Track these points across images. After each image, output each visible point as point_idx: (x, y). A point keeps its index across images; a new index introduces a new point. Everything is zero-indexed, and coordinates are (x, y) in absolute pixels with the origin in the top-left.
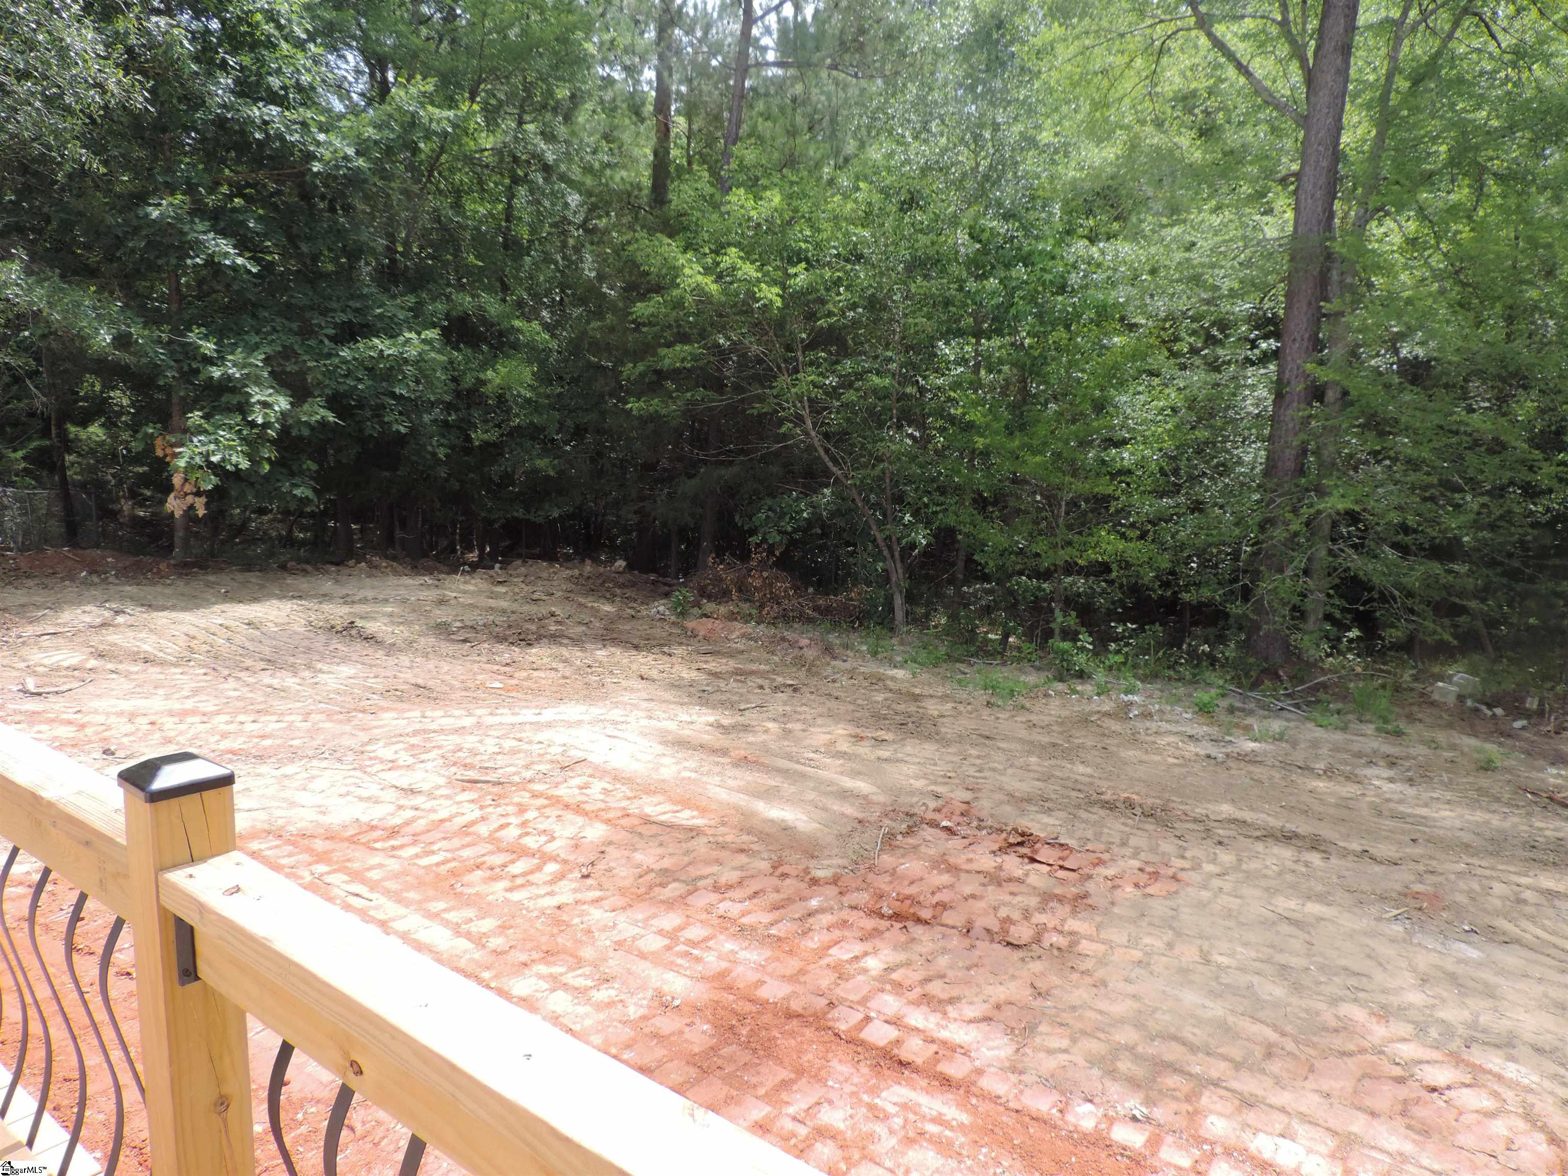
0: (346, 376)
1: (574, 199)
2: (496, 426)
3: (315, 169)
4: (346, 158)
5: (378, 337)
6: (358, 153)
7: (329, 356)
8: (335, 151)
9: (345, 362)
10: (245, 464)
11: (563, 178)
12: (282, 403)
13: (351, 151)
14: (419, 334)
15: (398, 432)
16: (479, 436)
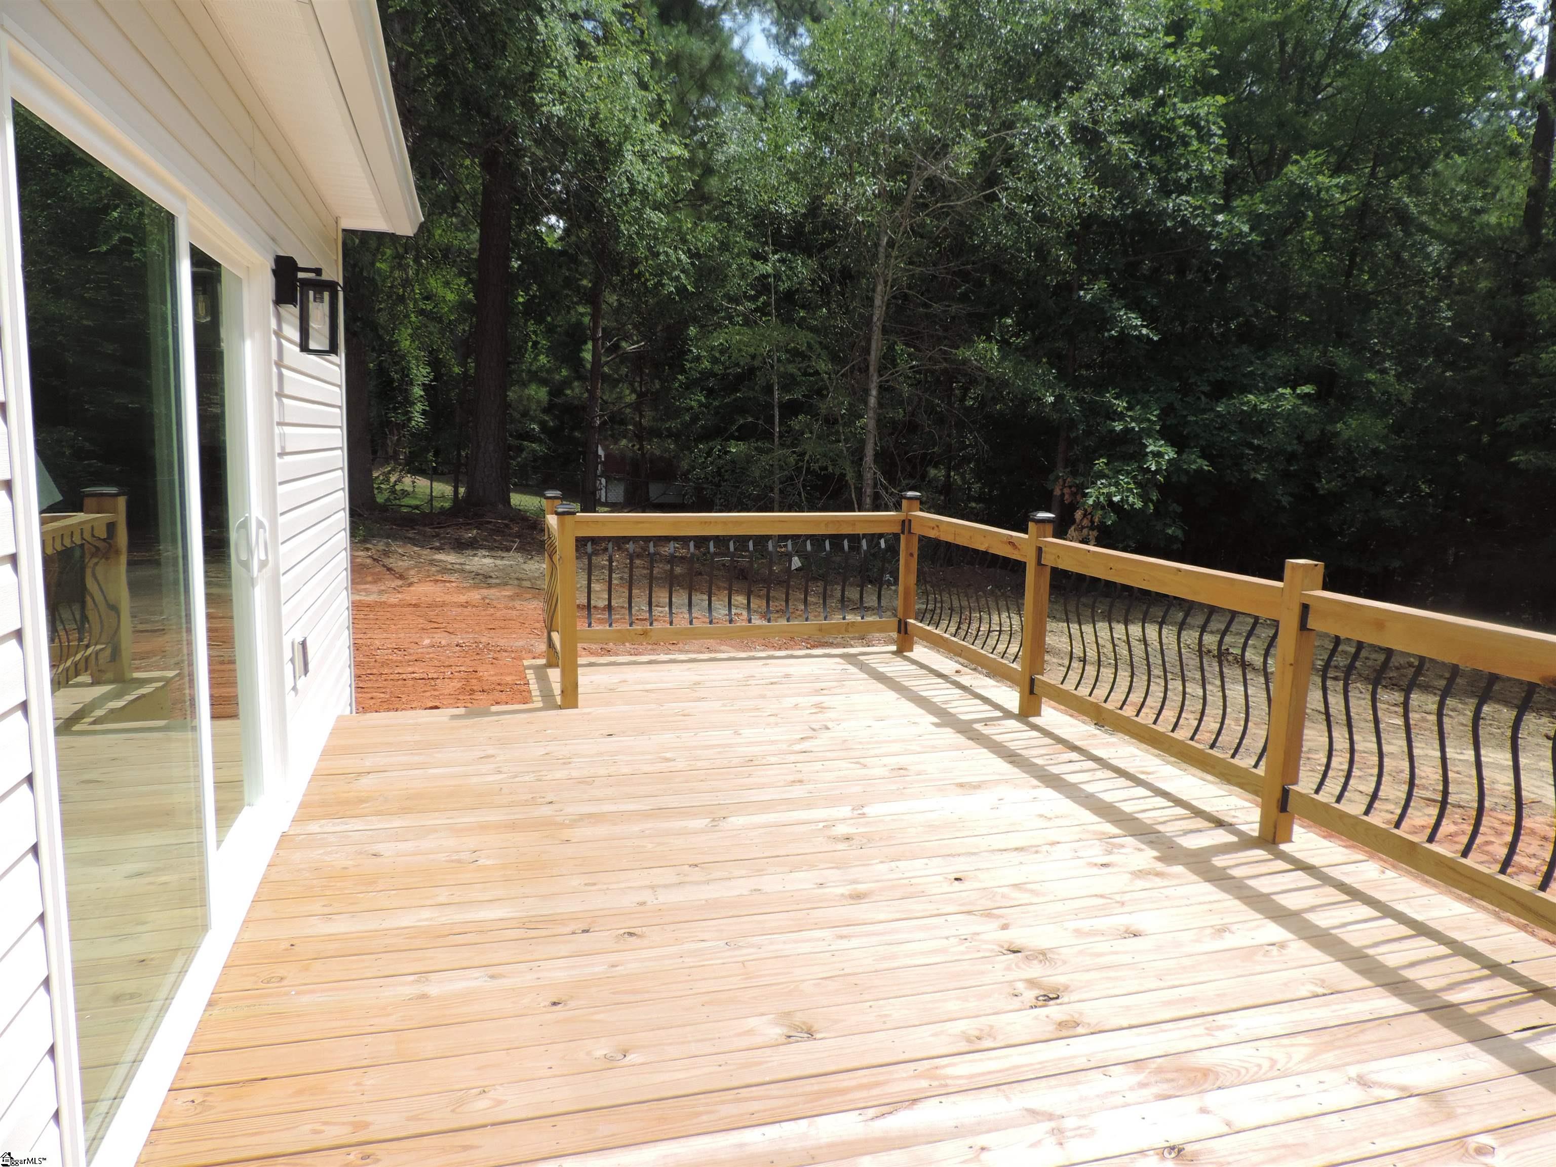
0: (1220, 429)
1: (1434, 249)
2: (1340, 476)
3: (1213, 247)
4: (1241, 234)
5: (1251, 393)
6: (1252, 229)
7: (1204, 411)
8: (1232, 229)
9: (1219, 415)
10: (1139, 505)
11: (1424, 229)
12: (1170, 453)
13: (1246, 228)
14: (1294, 389)
15: (1255, 479)
16: (1325, 485)
